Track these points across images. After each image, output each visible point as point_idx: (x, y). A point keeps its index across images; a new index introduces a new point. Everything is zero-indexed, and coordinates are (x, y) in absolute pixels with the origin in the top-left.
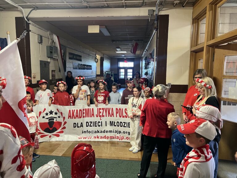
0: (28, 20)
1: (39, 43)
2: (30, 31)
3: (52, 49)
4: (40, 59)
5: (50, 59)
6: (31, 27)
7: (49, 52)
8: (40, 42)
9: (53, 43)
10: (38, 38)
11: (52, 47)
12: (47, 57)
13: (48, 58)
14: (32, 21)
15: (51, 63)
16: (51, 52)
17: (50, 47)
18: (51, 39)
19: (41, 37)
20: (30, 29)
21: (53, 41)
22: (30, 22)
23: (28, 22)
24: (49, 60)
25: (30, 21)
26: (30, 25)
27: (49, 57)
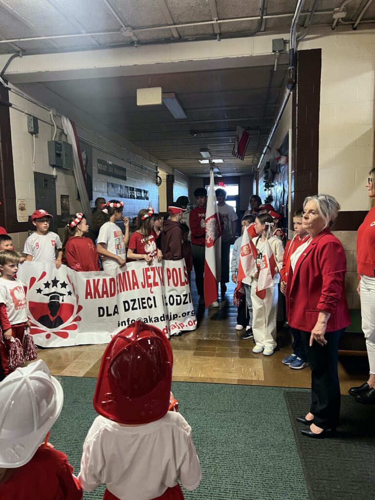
0: (6, 82)
1: (32, 133)
2: (10, 105)
3: (61, 148)
4: (34, 169)
5: (56, 170)
6: (12, 98)
7: (54, 155)
8: (33, 130)
9: (63, 136)
10: (29, 122)
11: (60, 144)
12: (51, 165)
13: (52, 168)
14: (13, 84)
15: (58, 178)
16: (58, 155)
17: (56, 143)
18: (57, 127)
19: (35, 120)
20: (10, 102)
21: (63, 132)
22: (10, 85)
23: (6, 85)
24: (54, 172)
25: (11, 83)
26: (9, 91)
27: (53, 166)
